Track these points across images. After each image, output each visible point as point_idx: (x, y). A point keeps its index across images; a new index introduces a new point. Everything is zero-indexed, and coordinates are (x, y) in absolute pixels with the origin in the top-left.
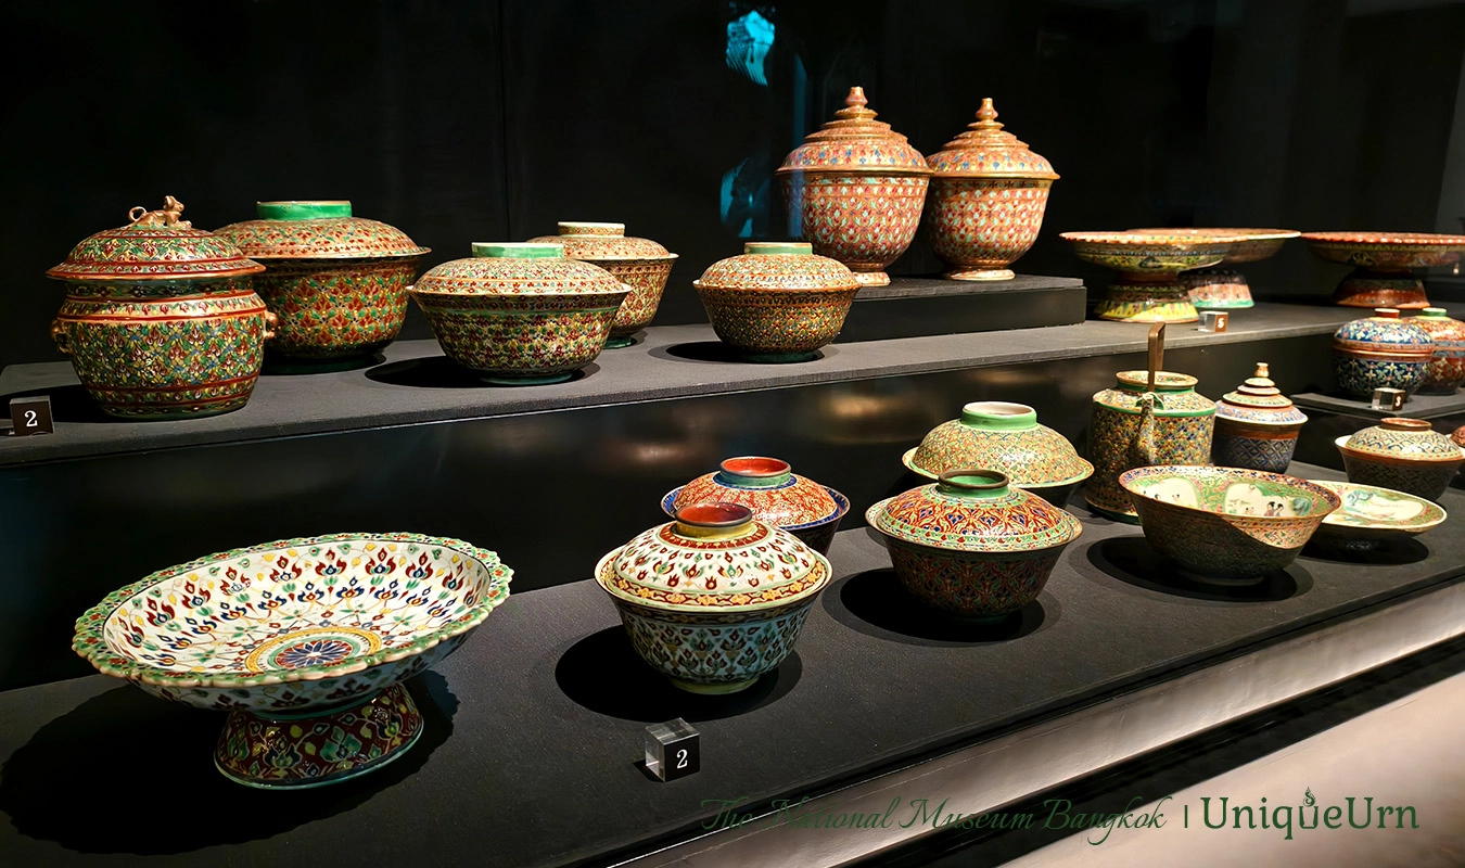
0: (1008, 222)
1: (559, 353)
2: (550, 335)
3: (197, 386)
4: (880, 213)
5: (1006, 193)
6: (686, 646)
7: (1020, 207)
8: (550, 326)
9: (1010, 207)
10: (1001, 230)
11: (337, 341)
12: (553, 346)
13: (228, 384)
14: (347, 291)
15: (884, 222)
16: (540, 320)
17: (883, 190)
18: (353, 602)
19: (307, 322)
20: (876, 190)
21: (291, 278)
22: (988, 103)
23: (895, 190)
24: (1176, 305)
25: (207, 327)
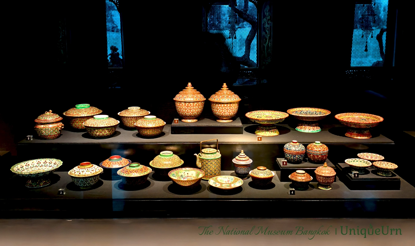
0: (221, 111)
1: (99, 135)
2: (97, 132)
3: (47, 136)
4: (185, 109)
5: (220, 105)
6: (80, 182)
7: (224, 108)
8: (96, 131)
9: (221, 108)
10: (220, 112)
11: (80, 128)
12: (98, 134)
13: (52, 136)
14: (81, 121)
15: (186, 111)
16: (95, 130)
17: (185, 105)
18: (42, 167)
19: (75, 125)
20: (184, 105)
21: (73, 119)
22: (225, 84)
23: (188, 105)
24: (267, 132)
25: (48, 129)
